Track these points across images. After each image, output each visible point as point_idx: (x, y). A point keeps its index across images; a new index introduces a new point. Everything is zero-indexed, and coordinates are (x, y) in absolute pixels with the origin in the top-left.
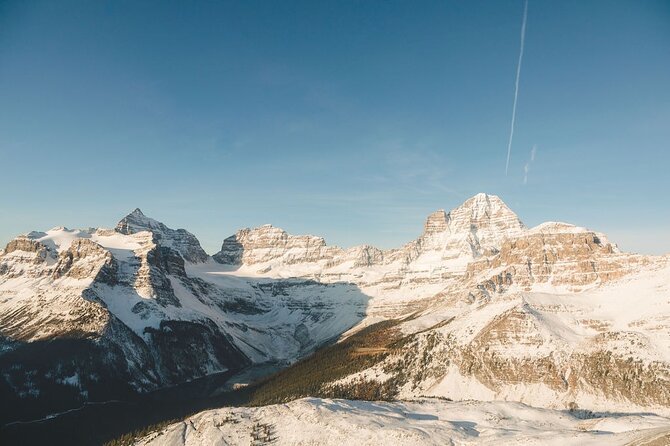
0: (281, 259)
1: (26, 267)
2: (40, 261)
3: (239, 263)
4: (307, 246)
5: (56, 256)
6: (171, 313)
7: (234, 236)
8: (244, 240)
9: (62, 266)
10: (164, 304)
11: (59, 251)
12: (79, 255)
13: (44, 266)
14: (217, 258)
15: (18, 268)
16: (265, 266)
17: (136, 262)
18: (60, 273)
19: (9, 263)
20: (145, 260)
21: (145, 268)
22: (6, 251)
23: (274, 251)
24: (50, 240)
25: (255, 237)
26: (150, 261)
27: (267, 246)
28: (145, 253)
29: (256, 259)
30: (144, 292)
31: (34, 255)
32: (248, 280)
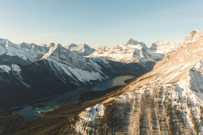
0: (168, 49)
1: (118, 52)
2: (120, 51)
3: (157, 50)
4: (175, 45)
5: (123, 50)
6: (147, 60)
7: (155, 43)
8: (157, 44)
9: (125, 52)
10: (146, 58)
11: (123, 49)
12: (128, 50)
13: (121, 52)
14: (150, 49)
15: (117, 52)
16: (164, 50)
17: (139, 51)
18: (125, 53)
19: (115, 51)
20: (141, 50)
21: (141, 52)
22: (113, 49)
23: (166, 47)
24: (121, 47)
25: (160, 43)
26: (142, 50)
27: (164, 45)
28: (141, 49)
29: (161, 49)
30: (142, 56)
31: (119, 50)
32: (160, 54)
